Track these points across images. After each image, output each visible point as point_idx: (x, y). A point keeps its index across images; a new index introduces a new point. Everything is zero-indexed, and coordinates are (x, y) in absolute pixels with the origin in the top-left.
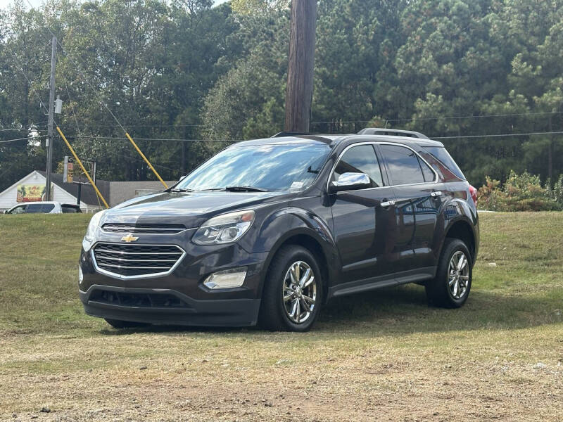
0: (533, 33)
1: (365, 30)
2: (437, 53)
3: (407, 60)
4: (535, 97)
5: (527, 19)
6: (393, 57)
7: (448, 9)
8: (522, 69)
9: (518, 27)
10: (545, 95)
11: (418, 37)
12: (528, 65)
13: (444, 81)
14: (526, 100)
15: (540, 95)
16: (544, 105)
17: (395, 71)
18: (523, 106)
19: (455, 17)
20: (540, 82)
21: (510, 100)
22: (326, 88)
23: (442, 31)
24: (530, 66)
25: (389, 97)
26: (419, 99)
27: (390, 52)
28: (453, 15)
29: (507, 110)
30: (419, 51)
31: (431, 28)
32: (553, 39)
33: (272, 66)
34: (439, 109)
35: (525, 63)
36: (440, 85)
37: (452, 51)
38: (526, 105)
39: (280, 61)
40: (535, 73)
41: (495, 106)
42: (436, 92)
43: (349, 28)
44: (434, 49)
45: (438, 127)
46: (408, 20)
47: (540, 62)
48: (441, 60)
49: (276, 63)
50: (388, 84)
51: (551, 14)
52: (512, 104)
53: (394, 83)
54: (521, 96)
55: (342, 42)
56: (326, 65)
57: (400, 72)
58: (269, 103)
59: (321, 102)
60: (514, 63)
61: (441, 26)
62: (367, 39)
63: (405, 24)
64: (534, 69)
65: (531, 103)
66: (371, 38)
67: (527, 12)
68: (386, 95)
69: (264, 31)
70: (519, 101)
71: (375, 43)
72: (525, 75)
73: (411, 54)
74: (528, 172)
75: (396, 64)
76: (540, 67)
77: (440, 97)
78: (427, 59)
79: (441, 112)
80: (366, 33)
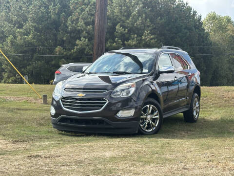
0: (124, 16)
2: (85, 21)
3: (72, 22)
4: (125, 42)
5: (121, 9)
6: (66, 21)
7: (89, 3)
8: (120, 30)
9: (118, 12)
10: (130, 41)
11: (77, 14)
12: (122, 29)
13: (88, 32)
14: (121, 43)
15: (127, 41)
17: (67, 27)
18: (120, 45)
19: (92, 6)
20: (127, 36)
21: (116, 42)
22: (36, 33)
23: (87, 12)
25: (65, 38)
26: (78, 40)
27: (64, 19)
28: (92, 5)
29: (114, 46)
30: (78, 19)
31: (83, 10)
32: (133, 18)
34: (86, 44)
36: (87, 35)
37: (92, 20)
39: (14, 19)
40: (125, 32)
41: (109, 44)
42: (85, 37)
43: (47, 7)
44: (84, 19)
45: (86, 52)
46: (73, 6)
47: (127, 28)
48: (87, 24)
49: (12, 20)
50: (64, 32)
51: (131, 8)
52: (116, 44)
53: (67, 32)
54: (120, 41)
55: (43, 13)
56: (36, 22)
57: (70, 28)
58: (9, 38)
59: (34, 38)
60: (117, 27)
61: (87, 9)
62: (55, 12)
63: (71, 7)
64: (124, 30)
65: (124, 44)
66: (56, 12)
67: (121, 6)
68: (63, 37)
69: (5, 6)
70: (119, 43)
71: (58, 14)
72: (121, 33)
73: (74, 20)
75: (68, 24)
76: (127, 30)
77: (87, 39)
78: (81, 23)
79: (87, 46)
80: (55, 9)
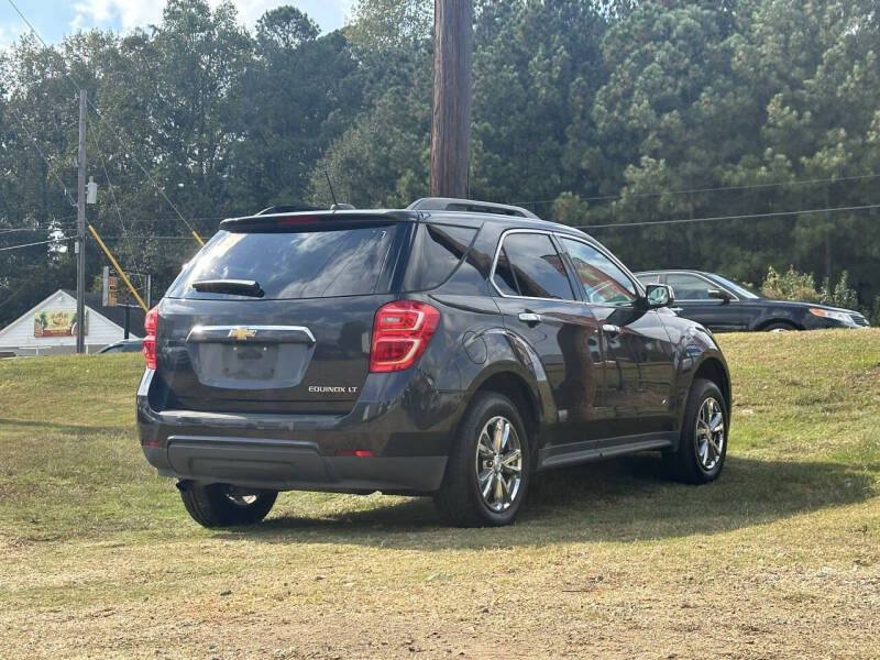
0: (797, 63)
1: (546, 65)
2: (655, 96)
3: (611, 107)
4: (803, 159)
5: (787, 41)
6: (590, 105)
7: (670, 31)
8: (783, 117)
9: (774, 54)
10: (819, 154)
11: (626, 74)
12: (791, 111)
13: (666, 137)
14: (789, 163)
15: (811, 155)
16: (817, 170)
17: (593, 124)
18: (785, 172)
19: (681, 42)
20: (809, 136)
21: (766, 164)
22: (489, 154)
23: (662, 63)
24: (794, 113)
25: (584, 165)
26: (631, 166)
27: (584, 97)
28: (678, 37)
29: (761, 177)
30: (628, 94)
31: (646, 59)
32: (828, 71)
33: (407, 122)
34: (661, 178)
35: (788, 108)
36: (659, 144)
37: (678, 92)
38: (790, 170)
39: (419, 115)
40: (802, 122)
41: (743, 174)
42: (655, 154)
43: (522, 63)
44: (650, 91)
45: (661, 206)
46: (612, 48)
47: (809, 105)
48: (661, 107)
49: (414, 118)
50: (584, 144)
51: (822, 32)
52: (769, 170)
53: (592, 142)
54: (782, 156)
55: (511, 83)
56: (488, 119)
57: (601, 124)
58: (404, 179)
59: (483, 173)
60: (770, 108)
61: (660, 55)
62: (551, 79)
63: (607, 54)
64: (800, 117)
65: (797, 168)
66: (556, 76)
67: (786, 30)
68: (580, 161)
69: (393, 72)
70: (780, 164)
71: (562, 83)
72: (787, 126)
73: (616, 98)
74: (795, 269)
75: (594, 114)
76: (808, 114)
77: (662, 161)
78: (641, 106)
79: (665, 183)
80: (549, 68)
